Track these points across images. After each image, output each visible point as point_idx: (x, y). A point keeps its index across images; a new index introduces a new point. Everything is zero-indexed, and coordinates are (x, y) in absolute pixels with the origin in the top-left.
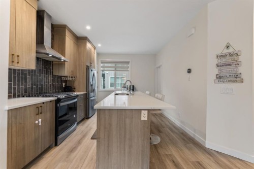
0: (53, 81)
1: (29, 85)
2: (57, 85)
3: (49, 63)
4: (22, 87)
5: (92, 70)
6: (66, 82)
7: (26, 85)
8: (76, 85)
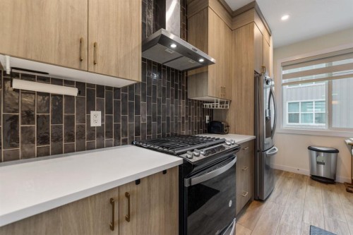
0: (188, 111)
1: (144, 120)
2: (195, 118)
3: (180, 76)
4: (131, 124)
5: (267, 82)
6: (211, 112)
7: (138, 120)
8: (231, 119)
